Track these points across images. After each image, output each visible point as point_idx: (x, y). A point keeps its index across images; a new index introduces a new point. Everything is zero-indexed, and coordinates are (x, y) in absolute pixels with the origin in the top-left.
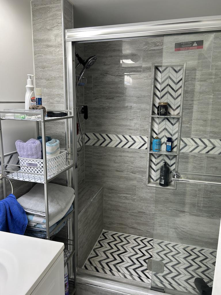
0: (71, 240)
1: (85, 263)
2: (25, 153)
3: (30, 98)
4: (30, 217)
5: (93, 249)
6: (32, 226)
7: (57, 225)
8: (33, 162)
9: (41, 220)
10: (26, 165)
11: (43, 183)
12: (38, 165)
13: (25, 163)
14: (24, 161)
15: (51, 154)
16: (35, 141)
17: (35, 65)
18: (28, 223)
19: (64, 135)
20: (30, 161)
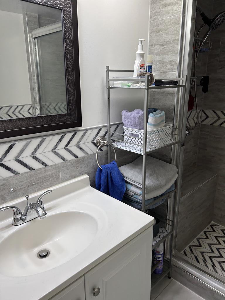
0: (171, 221)
1: (185, 249)
2: (129, 124)
3: (139, 65)
4: (129, 186)
5: (196, 238)
6: (130, 195)
7: (155, 200)
8: (135, 133)
9: (139, 191)
10: (129, 135)
11: (142, 154)
12: (140, 136)
13: (128, 133)
14: (127, 131)
15: (154, 125)
16: (139, 111)
17: (150, 30)
18: (126, 191)
19: (172, 108)
20: (133, 131)
